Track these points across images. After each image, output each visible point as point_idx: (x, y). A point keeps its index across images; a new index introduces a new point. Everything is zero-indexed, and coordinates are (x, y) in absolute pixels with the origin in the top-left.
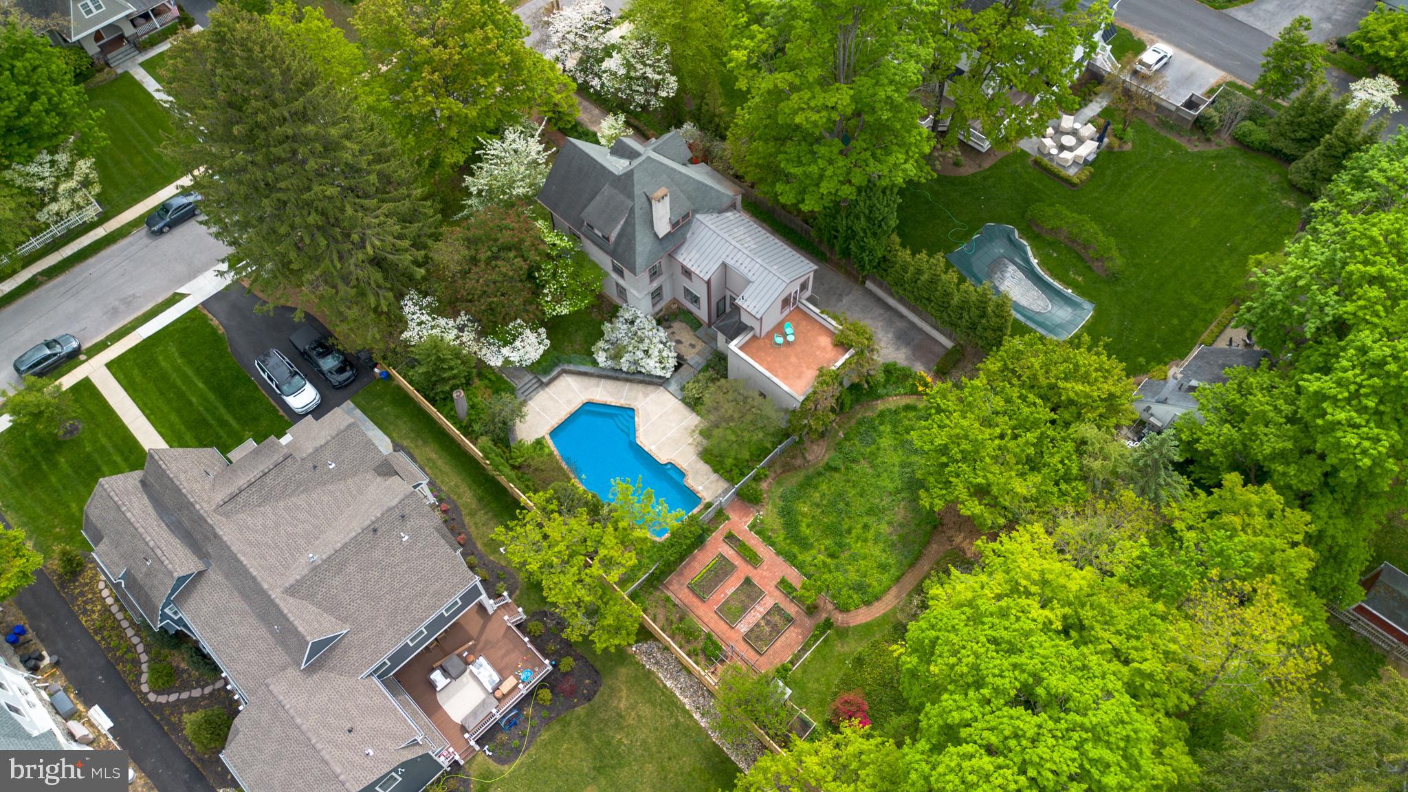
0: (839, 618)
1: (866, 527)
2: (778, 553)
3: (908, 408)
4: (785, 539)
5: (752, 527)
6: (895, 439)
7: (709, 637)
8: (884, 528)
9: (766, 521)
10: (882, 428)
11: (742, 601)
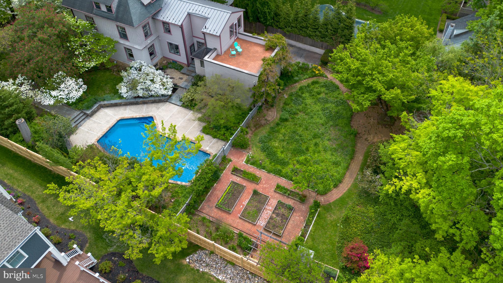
0: (322, 199)
1: (316, 144)
2: (269, 172)
3: (314, 83)
4: (270, 163)
5: (248, 161)
6: (313, 98)
7: (240, 235)
8: (327, 143)
9: (255, 156)
10: (304, 95)
11: (256, 206)
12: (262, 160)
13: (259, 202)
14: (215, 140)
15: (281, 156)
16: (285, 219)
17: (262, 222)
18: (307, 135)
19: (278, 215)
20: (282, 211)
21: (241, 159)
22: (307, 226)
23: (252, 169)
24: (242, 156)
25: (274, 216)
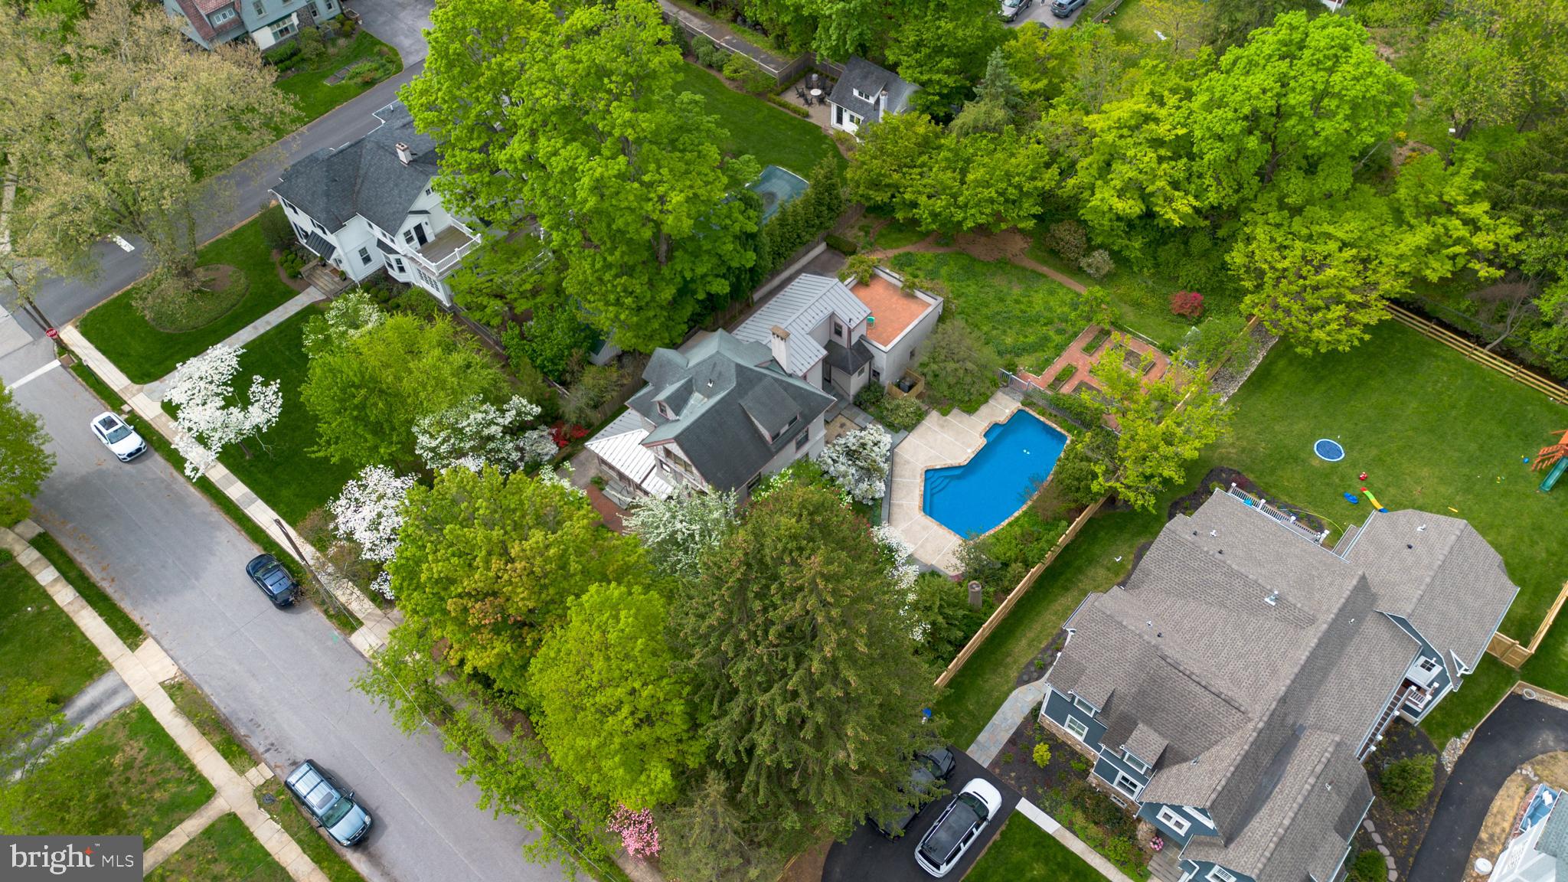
5: (1038, 373)
9: (1030, 364)
12: (1038, 359)
14: (991, 402)
15: (1031, 339)
16: (1131, 354)
18: (996, 307)
21: (1033, 379)
22: (1140, 337)
23: (1052, 372)
24: (1026, 377)
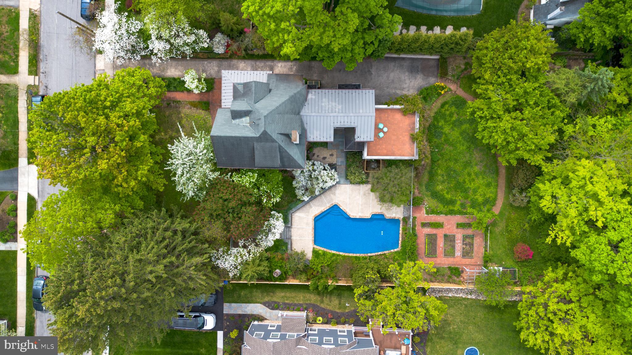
3: (443, 106)
5: (427, 213)
7: (449, 268)
11: (450, 245)
12: (437, 207)
13: (451, 241)
14: (394, 205)
15: (448, 196)
16: (471, 245)
17: (458, 253)
19: (466, 244)
20: (468, 240)
21: (422, 212)
22: (486, 242)
23: (433, 218)
24: (421, 210)
25: (464, 246)
